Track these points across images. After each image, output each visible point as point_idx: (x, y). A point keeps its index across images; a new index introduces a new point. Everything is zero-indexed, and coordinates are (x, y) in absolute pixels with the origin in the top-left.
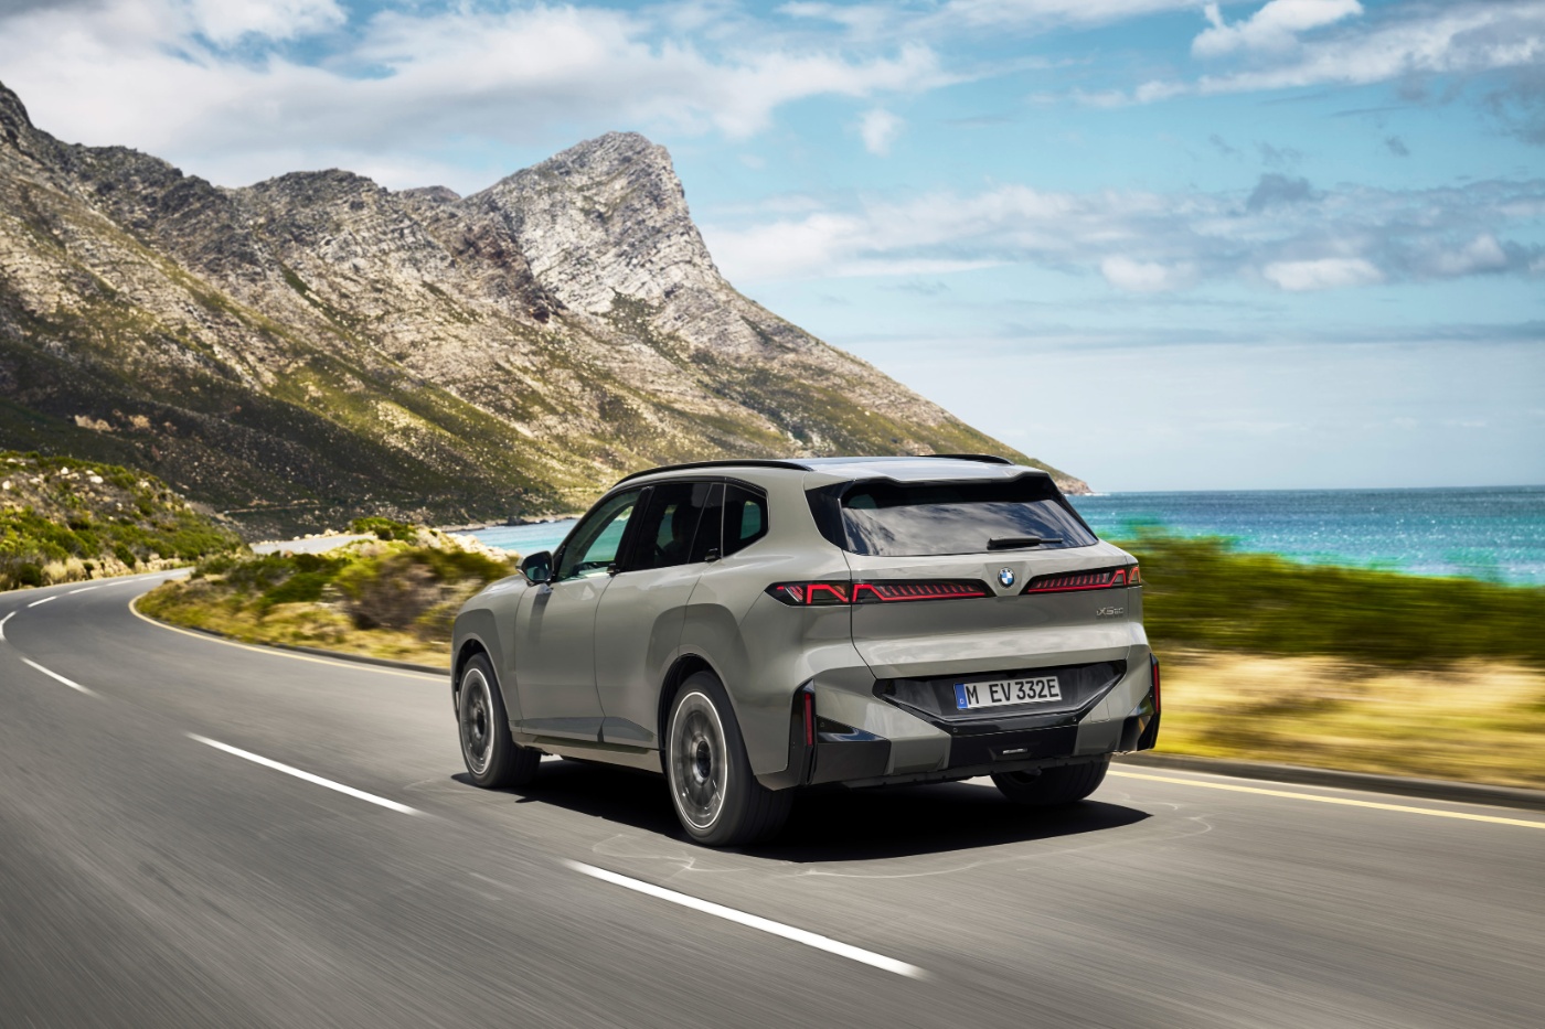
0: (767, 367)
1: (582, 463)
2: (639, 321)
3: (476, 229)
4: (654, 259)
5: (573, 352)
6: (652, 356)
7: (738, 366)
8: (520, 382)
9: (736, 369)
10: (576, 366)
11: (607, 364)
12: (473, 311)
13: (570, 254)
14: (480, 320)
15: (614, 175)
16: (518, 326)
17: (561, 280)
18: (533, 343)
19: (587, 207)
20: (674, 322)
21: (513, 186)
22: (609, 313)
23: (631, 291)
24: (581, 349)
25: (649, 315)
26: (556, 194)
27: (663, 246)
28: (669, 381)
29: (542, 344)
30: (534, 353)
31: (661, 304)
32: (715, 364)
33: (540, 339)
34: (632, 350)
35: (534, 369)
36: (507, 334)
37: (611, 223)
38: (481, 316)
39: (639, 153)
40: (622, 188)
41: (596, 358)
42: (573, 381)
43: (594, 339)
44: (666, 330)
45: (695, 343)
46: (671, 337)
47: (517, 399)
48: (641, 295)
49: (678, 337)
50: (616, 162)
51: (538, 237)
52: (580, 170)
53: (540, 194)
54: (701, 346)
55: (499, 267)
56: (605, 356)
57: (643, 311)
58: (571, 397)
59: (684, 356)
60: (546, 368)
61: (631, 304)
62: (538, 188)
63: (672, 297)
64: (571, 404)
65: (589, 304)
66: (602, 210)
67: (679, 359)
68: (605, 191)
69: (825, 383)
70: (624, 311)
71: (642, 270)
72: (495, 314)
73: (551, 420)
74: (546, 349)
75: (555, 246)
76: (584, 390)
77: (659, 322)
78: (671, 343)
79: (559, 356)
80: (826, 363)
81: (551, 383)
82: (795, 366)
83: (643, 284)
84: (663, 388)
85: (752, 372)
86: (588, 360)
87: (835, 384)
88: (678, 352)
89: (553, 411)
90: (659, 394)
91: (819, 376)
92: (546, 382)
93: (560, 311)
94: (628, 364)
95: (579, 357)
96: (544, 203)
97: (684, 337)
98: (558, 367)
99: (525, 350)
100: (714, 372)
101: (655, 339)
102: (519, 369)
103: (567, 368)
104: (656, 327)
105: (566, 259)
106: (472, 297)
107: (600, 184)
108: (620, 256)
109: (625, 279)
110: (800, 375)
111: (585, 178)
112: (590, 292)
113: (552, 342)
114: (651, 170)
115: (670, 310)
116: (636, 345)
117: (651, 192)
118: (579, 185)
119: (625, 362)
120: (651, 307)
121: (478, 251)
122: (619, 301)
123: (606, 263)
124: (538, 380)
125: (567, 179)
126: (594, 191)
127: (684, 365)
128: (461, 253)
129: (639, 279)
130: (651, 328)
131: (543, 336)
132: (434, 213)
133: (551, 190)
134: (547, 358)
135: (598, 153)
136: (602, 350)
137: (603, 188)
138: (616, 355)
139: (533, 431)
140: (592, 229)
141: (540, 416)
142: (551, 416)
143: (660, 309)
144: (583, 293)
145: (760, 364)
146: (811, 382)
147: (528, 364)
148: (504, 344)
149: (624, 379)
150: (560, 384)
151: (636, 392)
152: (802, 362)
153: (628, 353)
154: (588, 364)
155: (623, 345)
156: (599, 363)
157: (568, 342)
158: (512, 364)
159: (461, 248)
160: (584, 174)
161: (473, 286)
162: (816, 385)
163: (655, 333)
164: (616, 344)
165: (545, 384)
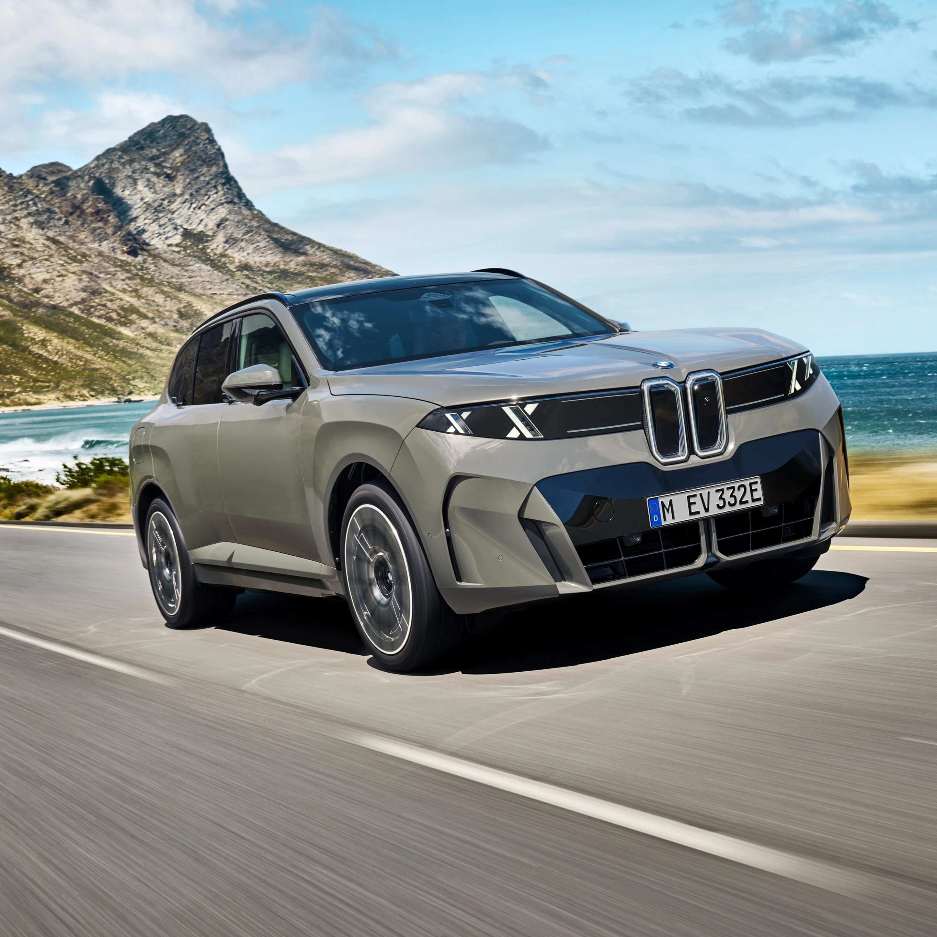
0: (287, 268)
1: (167, 350)
2: (200, 247)
3: (79, 196)
4: (207, 203)
5: (157, 275)
6: (209, 271)
7: (268, 269)
8: (121, 299)
9: (266, 272)
10: (159, 284)
11: (179, 281)
12: (84, 253)
13: (150, 205)
14: (90, 259)
15: (174, 146)
16: (117, 261)
17: (145, 224)
18: (128, 271)
19: (158, 171)
20: (224, 244)
21: (105, 161)
22: (180, 243)
23: (193, 226)
24: (162, 272)
25: (207, 241)
26: (135, 164)
27: (212, 193)
28: (222, 286)
29: (135, 271)
30: (129, 279)
31: (214, 233)
32: (253, 271)
33: (133, 268)
34: (195, 269)
35: (130, 289)
36: (109, 268)
37: (176, 180)
38: (90, 257)
39: (190, 129)
40: (181, 155)
41: (172, 277)
42: (157, 295)
43: (170, 264)
44: (218, 252)
45: (239, 257)
46: (222, 255)
47: (120, 311)
48: (201, 228)
49: (227, 255)
50: (175, 137)
51: (126, 195)
52: (151, 145)
53: (124, 165)
54: (243, 259)
55: (100, 221)
56: (178, 275)
57: (203, 239)
58: (158, 306)
59: (232, 267)
60: (138, 288)
61: (195, 235)
62: (123, 161)
63: (221, 227)
64: (158, 310)
65: (167, 238)
66: (169, 172)
67: (229, 270)
68: (169, 159)
69: (326, 273)
70: (190, 241)
71: (199, 211)
72: (100, 254)
73: (145, 323)
74: (138, 275)
75: (139, 201)
76: (166, 301)
77: (214, 246)
78: (223, 259)
79: (147, 279)
80: (325, 259)
81: (143, 298)
82: (304, 265)
83: (201, 220)
84: (218, 292)
85: (277, 272)
86: (168, 279)
87: (332, 273)
88: (228, 265)
89: (144, 317)
90: (215, 296)
91: (321, 269)
92: (139, 297)
93: (145, 247)
94: (193, 279)
95: (161, 277)
96: (128, 171)
97: (230, 254)
98: (147, 286)
99: (122, 277)
100: (252, 276)
101: (212, 258)
102: (120, 291)
103: (152, 286)
104: (212, 250)
105: (147, 209)
106: (82, 244)
107: (165, 154)
108: (184, 202)
109: (189, 218)
110: (308, 271)
111: (154, 151)
112: (167, 230)
113: (141, 269)
114: (199, 141)
115: (220, 238)
116: (197, 265)
117: (201, 157)
118: (151, 155)
119: (191, 277)
120: (208, 236)
121: (83, 212)
122: (187, 234)
123: (175, 209)
124: (133, 297)
125: (142, 152)
126: (162, 159)
127: (232, 274)
128: (71, 214)
129: (198, 217)
130: (208, 251)
131: (135, 266)
132: (48, 188)
133: (131, 162)
134: (138, 281)
135: (162, 132)
136: (176, 270)
137: (167, 156)
138: (185, 274)
139: (133, 332)
140: (164, 186)
141: (137, 321)
142: (144, 321)
143: (214, 236)
144: (162, 231)
145: (282, 267)
146: (316, 274)
147: (126, 287)
148: (108, 274)
149: (192, 289)
150: (149, 298)
151: (199, 296)
152: (309, 261)
153: (193, 271)
154: (167, 282)
155: (189, 266)
156: (174, 280)
157: (152, 268)
158: (115, 288)
159: (71, 211)
160: (153, 148)
161: (82, 236)
162: (319, 275)
163: (212, 254)
164: (184, 266)
165: (139, 299)
